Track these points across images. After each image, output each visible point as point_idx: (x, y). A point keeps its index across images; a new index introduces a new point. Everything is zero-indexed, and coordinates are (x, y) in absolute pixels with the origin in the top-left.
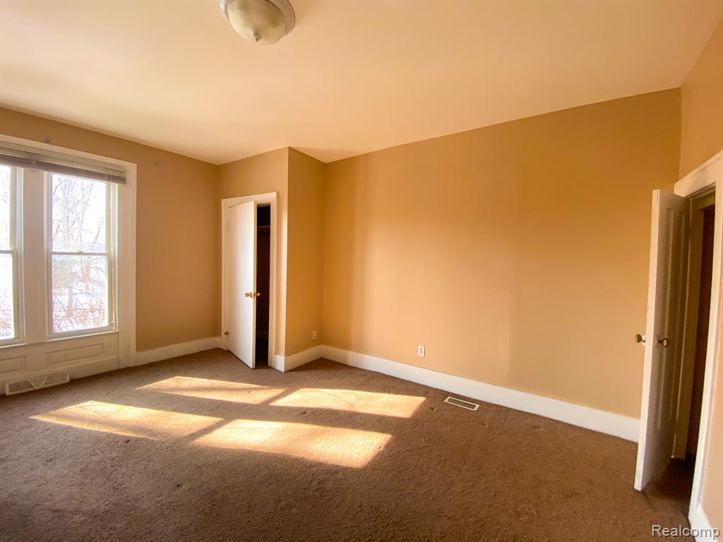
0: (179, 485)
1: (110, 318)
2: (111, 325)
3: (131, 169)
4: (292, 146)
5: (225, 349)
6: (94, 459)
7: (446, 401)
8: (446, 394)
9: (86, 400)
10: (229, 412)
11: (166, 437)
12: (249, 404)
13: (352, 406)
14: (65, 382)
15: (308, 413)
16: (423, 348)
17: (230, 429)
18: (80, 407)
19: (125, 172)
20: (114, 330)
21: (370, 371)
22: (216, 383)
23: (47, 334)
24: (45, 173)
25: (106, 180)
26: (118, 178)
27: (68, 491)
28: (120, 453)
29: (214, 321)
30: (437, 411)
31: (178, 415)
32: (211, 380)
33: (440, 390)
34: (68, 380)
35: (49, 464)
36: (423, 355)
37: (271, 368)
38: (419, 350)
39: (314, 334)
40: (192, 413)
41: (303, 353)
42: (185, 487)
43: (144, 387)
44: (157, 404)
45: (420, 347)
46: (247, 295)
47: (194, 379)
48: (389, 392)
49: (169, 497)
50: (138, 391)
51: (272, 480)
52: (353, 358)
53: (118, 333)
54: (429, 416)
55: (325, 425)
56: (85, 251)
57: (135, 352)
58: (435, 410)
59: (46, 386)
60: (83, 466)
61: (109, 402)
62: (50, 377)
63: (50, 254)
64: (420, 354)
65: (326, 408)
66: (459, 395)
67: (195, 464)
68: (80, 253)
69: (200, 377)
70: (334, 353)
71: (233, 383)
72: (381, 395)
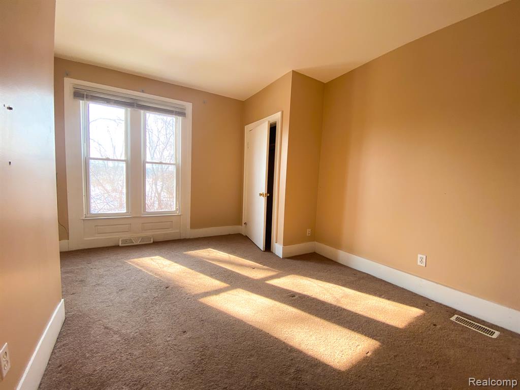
0: (185, 332)
1: (176, 206)
2: (177, 210)
3: (189, 107)
4: (294, 69)
5: (244, 235)
6: (145, 295)
7: (453, 318)
8: (454, 312)
9: (156, 255)
10: (234, 281)
11: (190, 290)
12: (251, 278)
13: (338, 300)
14: (150, 242)
15: (297, 297)
16: (424, 257)
17: (233, 295)
18: (152, 259)
19: (185, 109)
20: (178, 213)
21: (360, 271)
22: (233, 257)
23: (142, 211)
24: (142, 112)
25: (174, 115)
26: (181, 113)
27: (121, 314)
28: (160, 295)
29: (238, 213)
30: (441, 329)
31: (202, 276)
32: (230, 255)
33: (444, 305)
34: (152, 242)
35: (120, 293)
36: (424, 265)
37: (273, 252)
38: (419, 260)
39: (309, 231)
40: (211, 276)
41: (298, 245)
42: (188, 335)
43: (190, 252)
44: (193, 265)
45: (419, 256)
46: (261, 195)
47: (219, 252)
48: (380, 296)
49: (175, 339)
50: (185, 254)
51: (253, 352)
52: (343, 256)
53: (180, 215)
54: (430, 332)
55: (310, 313)
56: (164, 162)
57: (190, 229)
58: (438, 327)
59: (140, 243)
60: (136, 299)
61: (167, 258)
62: (143, 238)
63: (145, 162)
64: (419, 263)
65: (314, 296)
66: (471, 316)
67: (201, 317)
68: (161, 163)
69: (224, 251)
70: (326, 250)
71: (244, 260)
72: (371, 297)
